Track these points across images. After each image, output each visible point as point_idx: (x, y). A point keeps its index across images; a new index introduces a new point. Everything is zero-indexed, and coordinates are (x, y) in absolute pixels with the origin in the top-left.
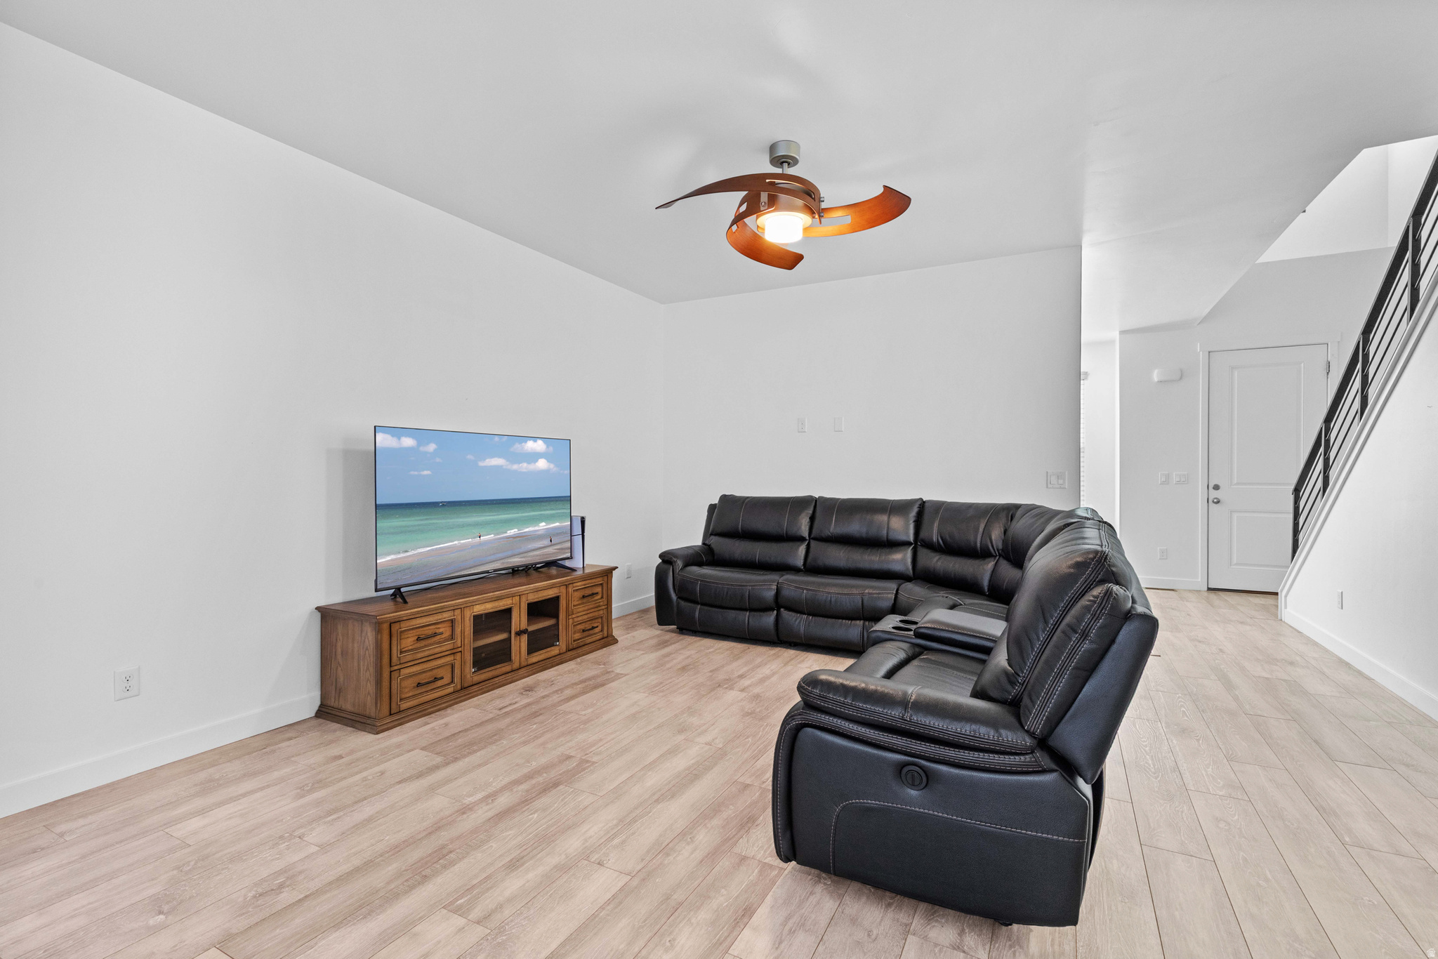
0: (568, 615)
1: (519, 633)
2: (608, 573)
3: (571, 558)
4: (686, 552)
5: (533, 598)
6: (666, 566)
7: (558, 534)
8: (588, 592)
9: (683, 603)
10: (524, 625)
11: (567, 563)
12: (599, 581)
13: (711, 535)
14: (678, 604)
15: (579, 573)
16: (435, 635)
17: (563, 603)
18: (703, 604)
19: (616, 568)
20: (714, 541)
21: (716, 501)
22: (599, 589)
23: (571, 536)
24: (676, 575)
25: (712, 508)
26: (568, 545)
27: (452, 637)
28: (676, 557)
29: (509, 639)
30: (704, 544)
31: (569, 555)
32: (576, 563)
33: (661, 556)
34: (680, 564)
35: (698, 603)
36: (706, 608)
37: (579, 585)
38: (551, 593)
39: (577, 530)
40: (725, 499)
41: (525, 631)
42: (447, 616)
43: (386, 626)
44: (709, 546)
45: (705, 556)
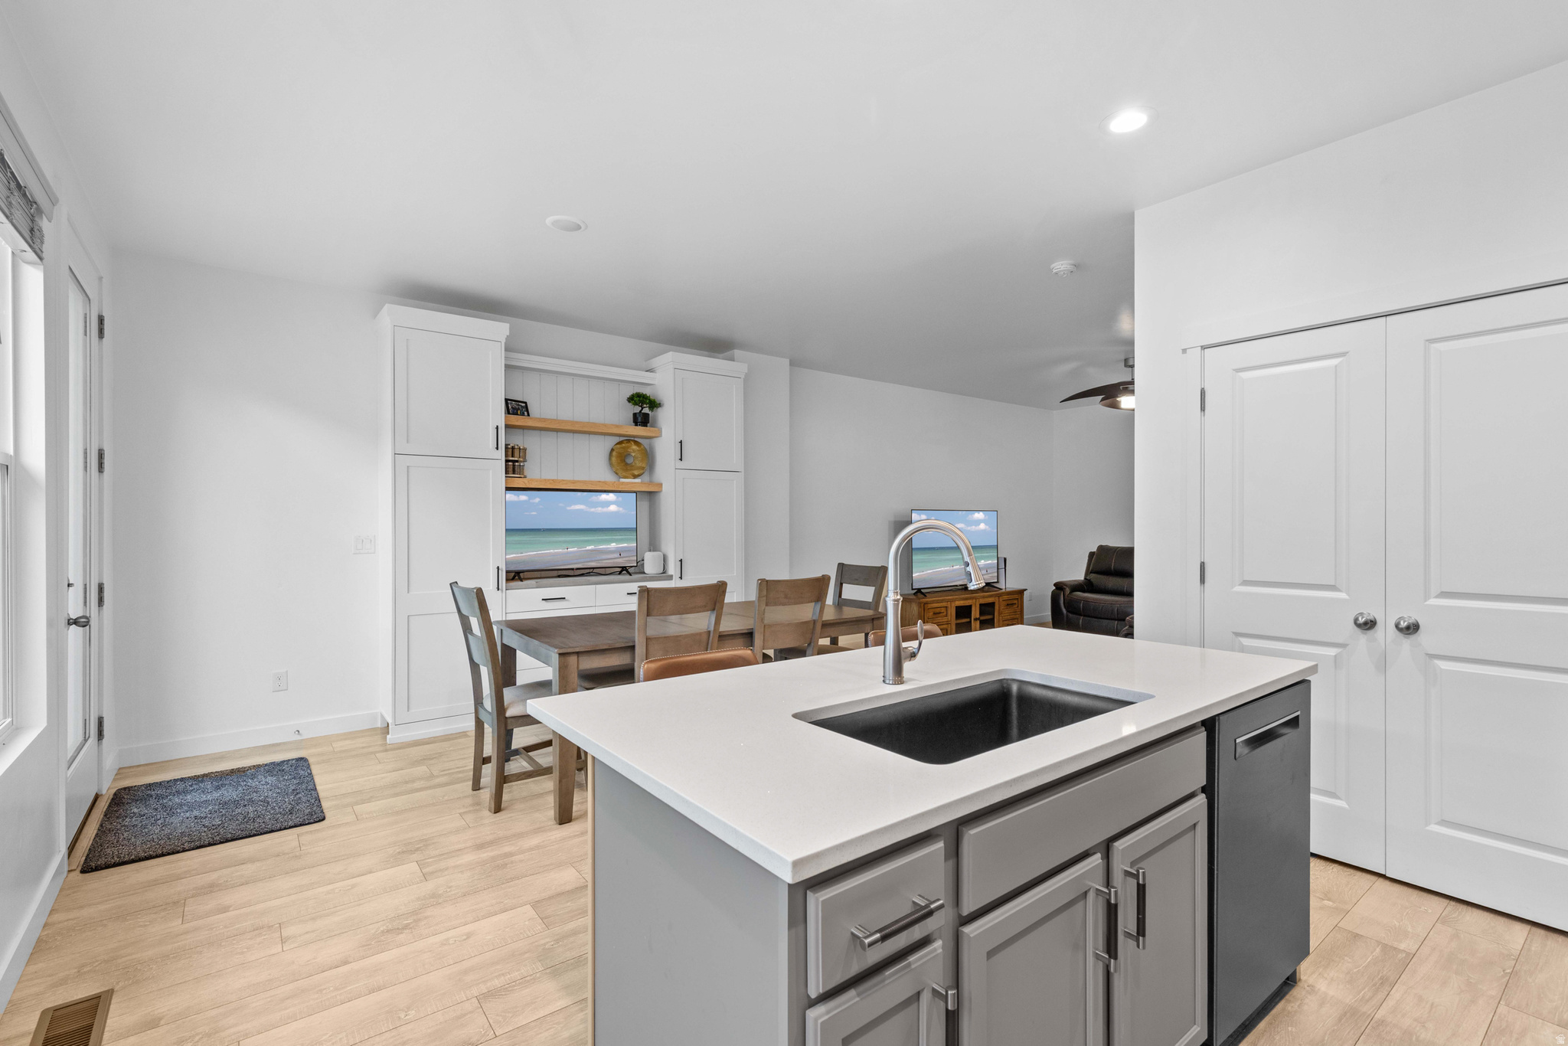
0: (1000, 614)
1: (976, 619)
2: (1021, 592)
3: (998, 582)
4: (1073, 583)
5: (983, 601)
6: (1058, 591)
7: (991, 568)
8: (1009, 602)
9: (1070, 615)
10: (978, 616)
11: (995, 585)
12: (1016, 596)
13: (1091, 573)
14: (1067, 616)
15: (1004, 590)
16: (940, 613)
17: (997, 607)
18: (1084, 616)
19: (1026, 590)
20: (1092, 576)
21: (1095, 550)
22: (1016, 602)
23: (998, 569)
24: (1066, 597)
25: (1092, 554)
26: (996, 574)
27: (946, 616)
28: (1066, 586)
29: (970, 622)
30: (1085, 579)
31: (996, 580)
32: (1001, 585)
33: (1055, 585)
34: (1068, 591)
35: (1081, 615)
36: (1086, 618)
37: (1006, 597)
38: (990, 600)
39: (1002, 565)
40: (1101, 548)
41: (978, 619)
42: (944, 604)
43: (922, 605)
44: (1089, 580)
45: (1087, 586)
